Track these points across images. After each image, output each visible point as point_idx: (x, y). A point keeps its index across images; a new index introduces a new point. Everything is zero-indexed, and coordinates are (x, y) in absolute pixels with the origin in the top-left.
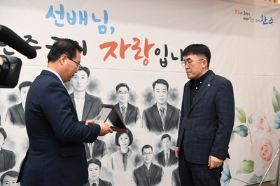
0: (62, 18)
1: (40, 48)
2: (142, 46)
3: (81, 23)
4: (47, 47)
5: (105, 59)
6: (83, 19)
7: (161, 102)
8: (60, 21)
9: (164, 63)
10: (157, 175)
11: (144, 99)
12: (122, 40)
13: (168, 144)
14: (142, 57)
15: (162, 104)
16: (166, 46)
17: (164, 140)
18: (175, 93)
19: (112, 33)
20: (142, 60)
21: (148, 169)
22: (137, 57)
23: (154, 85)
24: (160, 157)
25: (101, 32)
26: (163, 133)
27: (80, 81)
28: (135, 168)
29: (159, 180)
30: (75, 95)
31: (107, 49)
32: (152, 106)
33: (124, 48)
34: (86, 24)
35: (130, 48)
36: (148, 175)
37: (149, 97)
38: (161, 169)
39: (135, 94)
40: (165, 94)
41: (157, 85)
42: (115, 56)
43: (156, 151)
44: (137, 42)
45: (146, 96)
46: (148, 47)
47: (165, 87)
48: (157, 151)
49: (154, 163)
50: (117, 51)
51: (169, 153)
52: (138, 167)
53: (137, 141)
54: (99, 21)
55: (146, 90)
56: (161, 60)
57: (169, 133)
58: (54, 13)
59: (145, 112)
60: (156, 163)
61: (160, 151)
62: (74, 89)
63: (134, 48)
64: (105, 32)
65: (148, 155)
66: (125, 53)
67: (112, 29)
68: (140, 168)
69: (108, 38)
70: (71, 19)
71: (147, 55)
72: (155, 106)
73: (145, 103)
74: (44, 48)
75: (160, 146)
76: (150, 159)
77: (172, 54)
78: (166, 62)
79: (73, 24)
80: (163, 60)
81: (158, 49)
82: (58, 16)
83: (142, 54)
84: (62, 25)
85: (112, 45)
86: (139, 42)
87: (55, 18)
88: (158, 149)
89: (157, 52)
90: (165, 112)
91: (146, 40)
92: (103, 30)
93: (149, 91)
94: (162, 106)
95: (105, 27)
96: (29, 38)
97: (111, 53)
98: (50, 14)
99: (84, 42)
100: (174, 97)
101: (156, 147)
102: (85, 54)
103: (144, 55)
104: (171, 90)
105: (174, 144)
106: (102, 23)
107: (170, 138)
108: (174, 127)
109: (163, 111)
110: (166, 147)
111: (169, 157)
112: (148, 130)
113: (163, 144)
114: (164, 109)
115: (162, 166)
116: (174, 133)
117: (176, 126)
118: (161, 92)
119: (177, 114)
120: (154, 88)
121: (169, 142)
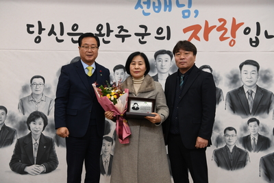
0: (148, 7)
1: (130, 36)
2: (229, 26)
3: (165, 10)
4: (137, 34)
6: (168, 6)
7: (249, 84)
8: (147, 11)
9: (255, 43)
10: (242, 159)
11: (228, 81)
12: (207, 22)
13: (256, 128)
14: (229, 38)
15: (250, 86)
16: (258, 24)
17: (250, 124)
18: (268, 74)
19: (195, 17)
20: (229, 40)
21: (231, 151)
22: (222, 38)
23: (241, 67)
24: (246, 141)
25: (184, 17)
26: (250, 117)
27: (164, 63)
28: (216, 148)
29: (243, 164)
30: (159, 76)
31: (190, 33)
32: (237, 88)
33: (208, 30)
34: (170, 10)
35: (215, 29)
36: (231, 157)
37: (235, 79)
38: (246, 154)
39: (219, 75)
40: (254, 76)
41: (245, 67)
42: (198, 39)
44: (222, 22)
45: (230, 78)
46: (235, 27)
47: (255, 68)
48: (242, 135)
50: (201, 34)
51: (257, 138)
52: (219, 147)
53: (219, 122)
54: (183, 5)
55: (232, 72)
56: (251, 39)
58: (142, 4)
59: (229, 95)
60: (240, 146)
61: (246, 135)
62: (158, 71)
63: (219, 29)
64: (188, 16)
65: (231, 138)
66: (210, 35)
67: (196, 12)
68: (221, 149)
70: (157, 7)
71: (233, 35)
72: (242, 88)
73: (230, 85)
74: (133, 35)
75: (245, 129)
76: (234, 142)
77: (266, 32)
78: (257, 42)
79: (158, 12)
80: (254, 40)
81: (248, 28)
82: (145, 6)
83: (228, 34)
84: (149, 14)
85: (196, 28)
86: (225, 22)
87: (142, 8)
88: (243, 132)
89: (247, 31)
90: (253, 95)
91: (234, 20)
92: (186, 14)
93: (235, 73)
94: (250, 89)
95: (189, 12)
96: (121, 28)
97: (194, 36)
98: (138, 5)
99: (168, 28)
100: (266, 79)
101: (241, 130)
102: (168, 38)
103: (230, 36)
104: (262, 71)
105: (263, 129)
106: (186, 8)
107: (258, 123)
108: (264, 111)
109: (250, 93)
110: (253, 131)
111: (256, 142)
112: (232, 112)
113: (249, 128)
114: (252, 92)
115: (247, 150)
116: (264, 118)
117: (266, 111)
118: (249, 74)
119: (269, 97)
120: (241, 69)
121: (258, 127)
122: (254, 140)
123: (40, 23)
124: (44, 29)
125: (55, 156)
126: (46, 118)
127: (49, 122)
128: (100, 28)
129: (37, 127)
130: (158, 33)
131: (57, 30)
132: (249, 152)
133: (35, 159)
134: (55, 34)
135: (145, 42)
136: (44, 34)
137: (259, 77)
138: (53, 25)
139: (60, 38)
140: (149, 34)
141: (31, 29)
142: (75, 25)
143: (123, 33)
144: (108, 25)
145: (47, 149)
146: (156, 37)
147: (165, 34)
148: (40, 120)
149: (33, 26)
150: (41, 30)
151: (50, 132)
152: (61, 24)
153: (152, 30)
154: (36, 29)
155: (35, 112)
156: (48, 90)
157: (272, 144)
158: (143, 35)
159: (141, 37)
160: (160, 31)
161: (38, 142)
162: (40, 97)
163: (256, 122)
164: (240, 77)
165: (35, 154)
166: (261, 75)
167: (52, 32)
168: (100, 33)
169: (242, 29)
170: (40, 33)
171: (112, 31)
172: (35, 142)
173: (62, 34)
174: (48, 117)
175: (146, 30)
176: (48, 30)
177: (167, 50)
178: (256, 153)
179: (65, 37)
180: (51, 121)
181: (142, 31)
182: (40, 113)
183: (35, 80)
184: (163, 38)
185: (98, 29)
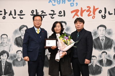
0: (55, 2)
1: (47, 15)
2: (92, 10)
3: (62, 3)
4: (50, 14)
5: (73, 18)
6: (64, 1)
7: (102, 36)
8: (54, 4)
9: (104, 17)
10: (99, 70)
12: (82, 8)
14: (92, 15)
15: (102, 37)
16: (105, 8)
17: (103, 54)
18: (110, 31)
19: (76, 6)
20: (92, 16)
21: (94, 67)
22: (89, 15)
23: (98, 28)
24: (101, 62)
25: (71, 6)
26: (103, 51)
29: (100, 72)
31: (74, 13)
32: (96, 37)
33: (82, 12)
34: (65, 3)
35: (86, 11)
36: (94, 69)
37: (95, 33)
38: (101, 68)
40: (104, 32)
41: (100, 28)
43: (99, 59)
44: (89, 8)
45: (93, 33)
46: (95, 10)
47: (104, 28)
49: (97, 64)
50: (79, 14)
51: (106, 60)
55: (94, 30)
56: (102, 15)
57: (106, 51)
60: (98, 64)
61: (101, 59)
63: (87, 11)
64: (73, 6)
65: (94, 60)
66: (83, 14)
67: (77, 4)
68: (90, 66)
69: (75, 8)
70: (59, 2)
71: (94, 14)
72: (98, 38)
74: (48, 15)
75: (101, 56)
76: (95, 62)
77: (109, 12)
78: (105, 17)
79: (59, 4)
80: (104, 15)
81: (101, 10)
82: (53, 2)
83: (92, 13)
84: (55, 5)
85: (77, 11)
86: (90, 8)
87: (52, 2)
88: (99, 58)
89: (100, 12)
90: (104, 41)
91: (94, 7)
92: (72, 5)
93: (95, 31)
95: (73, 3)
96: (43, 12)
97: (76, 14)
98: (50, 1)
99: (64, 11)
100: (109, 33)
101: (99, 57)
102: (64, 16)
103: (92, 14)
104: (108, 30)
105: (109, 56)
106: (72, 2)
107: (106, 53)
108: (109, 48)
109: (103, 40)
110: (104, 57)
111: (106, 62)
112: (94, 49)
113: (102, 56)
114: (103, 39)
115: (102, 66)
116: (109, 51)
117: (110, 48)
118: (102, 31)
119: (111, 41)
120: (98, 29)
121: (106, 55)
122: (105, 61)
123: (5, 10)
124: (7, 13)
125: (13, 71)
126: (8, 53)
127: (10, 55)
128: (33, 12)
129: (4, 57)
130: (59, 13)
131: (13, 13)
132: (102, 67)
133: (3, 72)
134: (12, 15)
135: (54, 18)
136: (7, 15)
137: (106, 33)
138: (11, 11)
139: (14, 17)
140: (55, 14)
141: (1, 13)
142: (21, 11)
143: (43, 14)
144: (36, 10)
145: (9, 68)
146: (59, 16)
147: (62, 14)
148: (6, 54)
149: (1, 11)
150: (5, 13)
151: (10, 60)
152: (15, 10)
153: (57, 12)
154: (3, 13)
155: (3, 51)
156: (9, 40)
157: (113, 63)
158: (52, 15)
159: (51, 16)
160: (60, 13)
161: (4, 64)
162: (5, 44)
163: (105, 53)
164: (97, 33)
165: (3, 70)
166: (107, 32)
167: (10, 14)
168: (33, 14)
169: (98, 11)
170: (5, 14)
171: (39, 13)
172: (3, 65)
173: (15, 15)
174: (9, 53)
175: (54, 12)
176: (9, 13)
177: (64, 21)
178: (106, 67)
179: (17, 16)
180: (11, 55)
181: (52, 13)
182: (5, 51)
183: (3, 36)
184: (62, 16)
185: (32, 12)
